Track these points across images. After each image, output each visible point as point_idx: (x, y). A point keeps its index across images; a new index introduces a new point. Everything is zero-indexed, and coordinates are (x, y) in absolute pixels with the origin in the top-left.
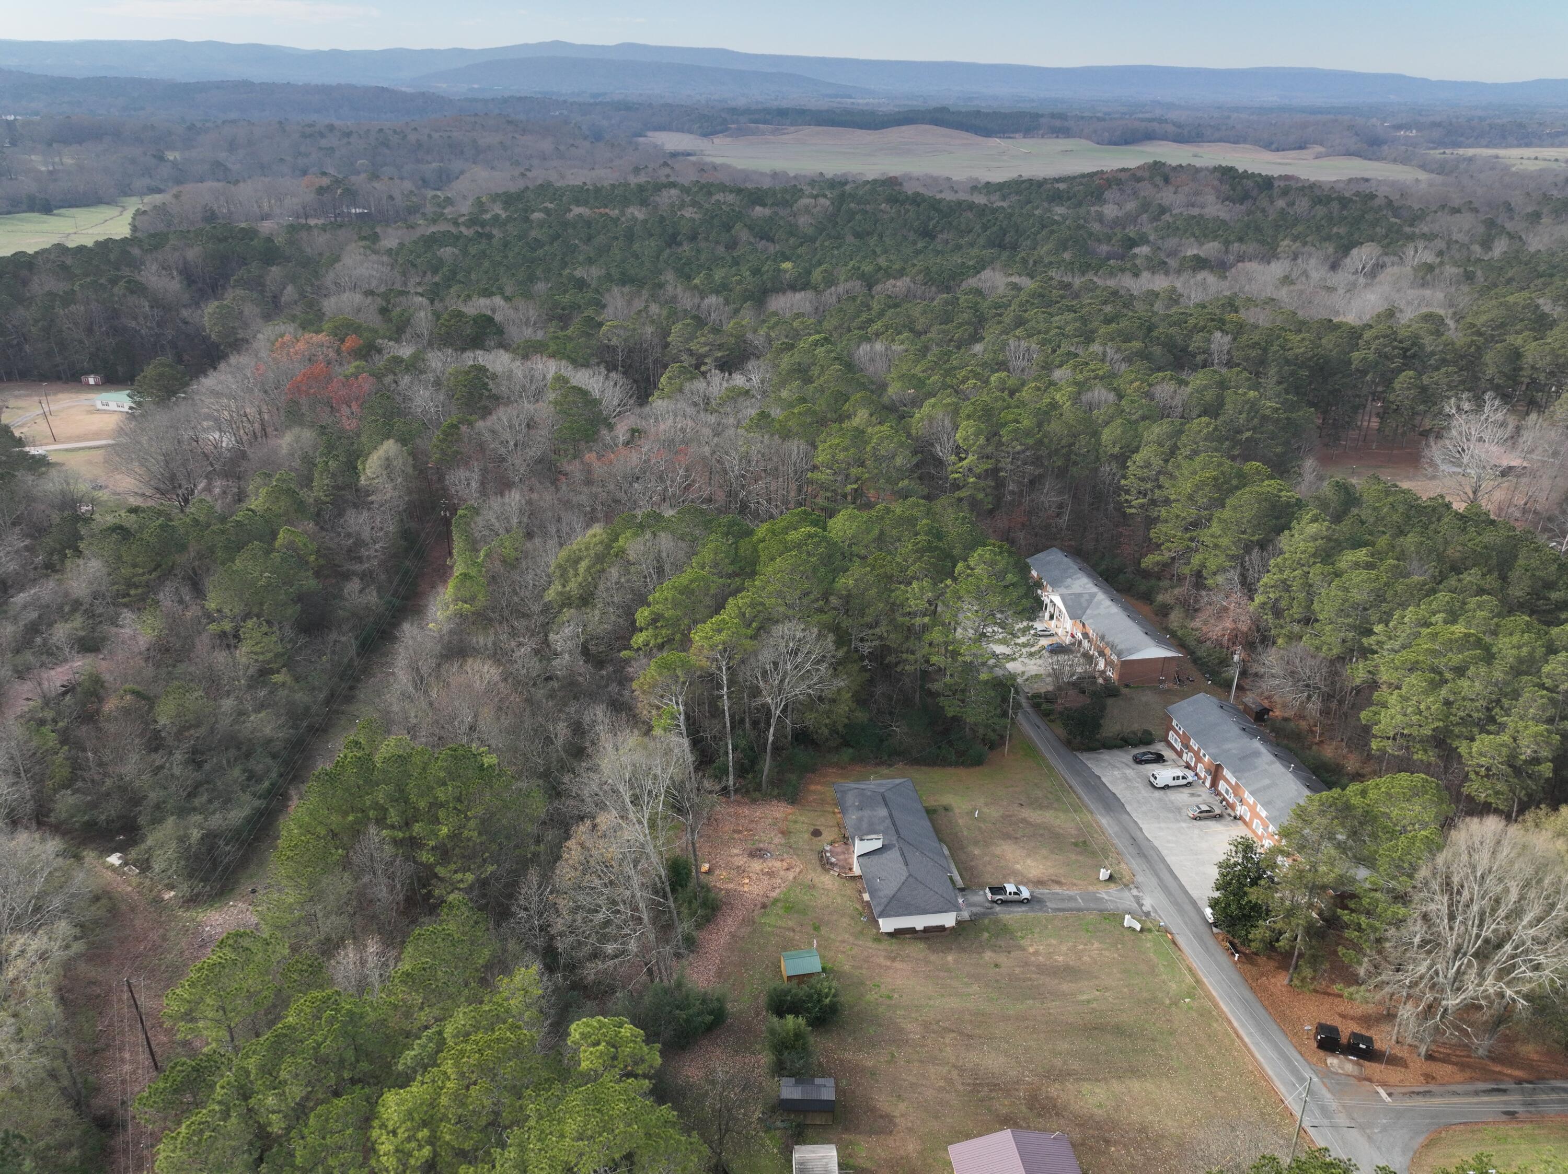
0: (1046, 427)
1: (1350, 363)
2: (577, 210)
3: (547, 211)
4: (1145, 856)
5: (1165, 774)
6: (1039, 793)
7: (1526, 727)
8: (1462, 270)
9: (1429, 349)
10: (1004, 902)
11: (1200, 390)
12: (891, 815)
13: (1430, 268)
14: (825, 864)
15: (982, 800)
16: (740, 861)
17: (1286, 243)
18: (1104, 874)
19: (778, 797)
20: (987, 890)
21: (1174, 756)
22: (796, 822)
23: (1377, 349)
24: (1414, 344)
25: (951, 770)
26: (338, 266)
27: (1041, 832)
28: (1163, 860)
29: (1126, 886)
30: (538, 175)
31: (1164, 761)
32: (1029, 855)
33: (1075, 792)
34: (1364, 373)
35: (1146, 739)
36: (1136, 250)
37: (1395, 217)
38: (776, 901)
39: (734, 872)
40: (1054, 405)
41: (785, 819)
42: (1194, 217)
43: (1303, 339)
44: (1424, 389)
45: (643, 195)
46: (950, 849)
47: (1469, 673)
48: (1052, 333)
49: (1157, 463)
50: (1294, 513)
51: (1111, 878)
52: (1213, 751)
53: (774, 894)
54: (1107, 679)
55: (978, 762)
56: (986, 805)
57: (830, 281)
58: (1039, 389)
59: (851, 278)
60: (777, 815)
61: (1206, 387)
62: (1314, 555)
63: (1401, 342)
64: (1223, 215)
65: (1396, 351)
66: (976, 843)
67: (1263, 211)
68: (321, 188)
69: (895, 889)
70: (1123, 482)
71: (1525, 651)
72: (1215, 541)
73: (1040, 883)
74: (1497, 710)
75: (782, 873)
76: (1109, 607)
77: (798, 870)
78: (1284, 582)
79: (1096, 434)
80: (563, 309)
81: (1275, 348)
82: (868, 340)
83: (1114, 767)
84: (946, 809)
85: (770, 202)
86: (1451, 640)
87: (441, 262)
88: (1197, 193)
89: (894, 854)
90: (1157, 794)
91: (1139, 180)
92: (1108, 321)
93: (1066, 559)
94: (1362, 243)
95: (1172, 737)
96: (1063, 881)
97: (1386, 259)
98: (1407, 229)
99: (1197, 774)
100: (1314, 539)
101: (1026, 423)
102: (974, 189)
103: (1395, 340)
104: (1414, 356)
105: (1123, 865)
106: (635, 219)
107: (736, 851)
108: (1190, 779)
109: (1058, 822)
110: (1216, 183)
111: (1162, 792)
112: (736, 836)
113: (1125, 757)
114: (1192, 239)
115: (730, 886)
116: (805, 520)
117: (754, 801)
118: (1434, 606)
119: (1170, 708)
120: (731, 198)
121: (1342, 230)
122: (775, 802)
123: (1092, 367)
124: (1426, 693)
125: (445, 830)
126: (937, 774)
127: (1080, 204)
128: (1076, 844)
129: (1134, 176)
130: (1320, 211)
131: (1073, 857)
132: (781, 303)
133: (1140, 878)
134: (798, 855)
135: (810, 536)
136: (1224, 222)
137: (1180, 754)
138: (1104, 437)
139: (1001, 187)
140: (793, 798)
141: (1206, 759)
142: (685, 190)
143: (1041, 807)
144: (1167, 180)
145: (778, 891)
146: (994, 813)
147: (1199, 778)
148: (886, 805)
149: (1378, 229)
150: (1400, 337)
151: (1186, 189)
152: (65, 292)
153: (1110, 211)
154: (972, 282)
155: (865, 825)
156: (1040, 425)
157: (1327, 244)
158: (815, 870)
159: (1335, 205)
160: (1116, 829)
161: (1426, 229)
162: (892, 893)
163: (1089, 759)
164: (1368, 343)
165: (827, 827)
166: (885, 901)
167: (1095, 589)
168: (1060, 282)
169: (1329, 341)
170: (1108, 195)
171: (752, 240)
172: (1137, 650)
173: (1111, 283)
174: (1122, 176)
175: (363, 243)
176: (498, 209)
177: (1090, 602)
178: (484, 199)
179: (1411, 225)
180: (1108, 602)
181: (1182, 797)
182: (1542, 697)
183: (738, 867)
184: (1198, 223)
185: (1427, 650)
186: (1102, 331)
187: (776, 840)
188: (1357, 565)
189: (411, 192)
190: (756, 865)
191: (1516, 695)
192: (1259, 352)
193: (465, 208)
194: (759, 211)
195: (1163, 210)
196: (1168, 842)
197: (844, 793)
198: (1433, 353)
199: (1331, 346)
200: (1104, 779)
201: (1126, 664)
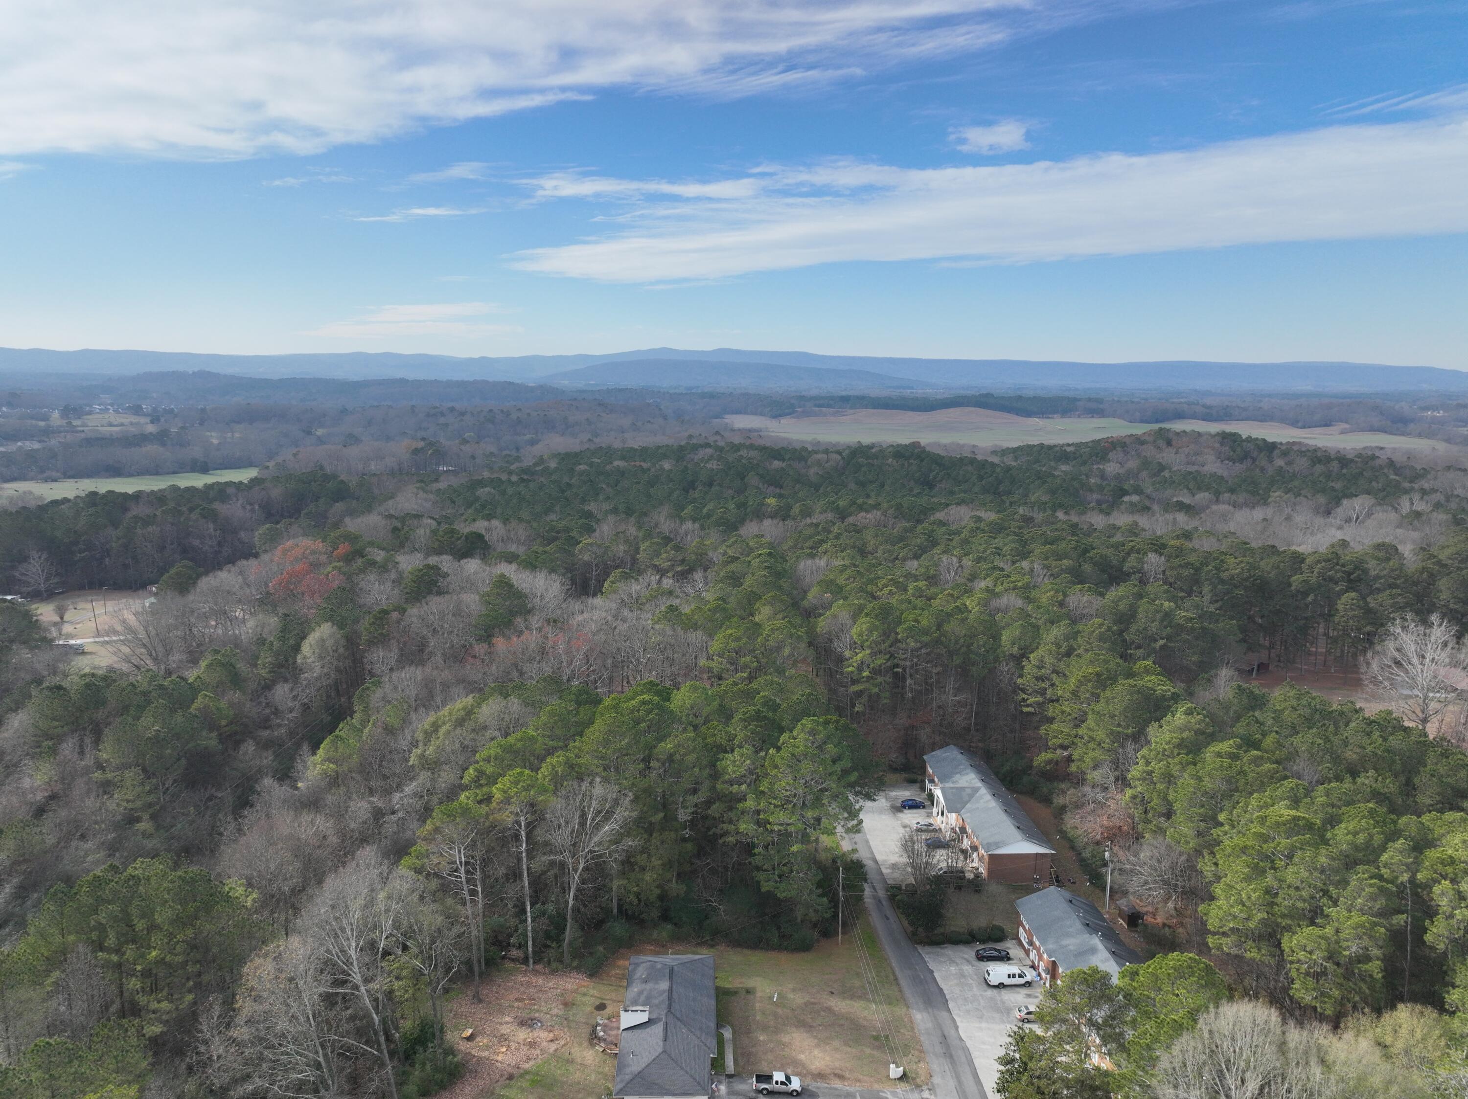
0: (947, 627)
1: (1290, 585)
2: (616, 463)
3: (591, 465)
4: (951, 1056)
5: (999, 972)
6: (857, 983)
7: (1349, 918)
8: (1450, 516)
9: (1373, 573)
10: (770, 1093)
11: (1116, 602)
12: (671, 990)
13: (1418, 515)
14: (593, 1039)
15: (791, 986)
16: (505, 1030)
17: (1277, 494)
18: (895, 1071)
19: (578, 969)
20: (754, 1079)
21: (1022, 954)
22: (585, 995)
23: (1319, 573)
24: (1356, 568)
25: (772, 954)
26: (390, 502)
27: (842, 1022)
28: (971, 1063)
29: (918, 1086)
30: (603, 441)
31: (1009, 959)
32: (818, 1046)
33: (898, 984)
34: (1306, 594)
35: (996, 935)
36: (1126, 499)
37: (1396, 475)
38: (527, 1072)
39: (495, 1040)
40: (963, 610)
41: (576, 991)
42: (1191, 473)
43: (1242, 562)
44: (1368, 611)
45: (680, 453)
46: (734, 1032)
47: (1296, 860)
48: (989, 551)
49: (1049, 660)
50: (1171, 707)
51: (904, 1077)
52: (1051, 946)
53: (526, 1066)
54: (978, 876)
55: (804, 947)
56: (794, 990)
57: (807, 513)
58: (952, 595)
59: (826, 511)
60: (569, 986)
61: (1121, 598)
62: (1179, 746)
63: (1343, 566)
64: (1220, 472)
65: (1339, 575)
66: (765, 1028)
67: (1262, 469)
68: (416, 449)
69: (644, 1065)
70: (1019, 681)
71: (1361, 838)
72: (1090, 733)
73: (820, 1076)
74: (1325, 900)
75: (544, 1044)
76: (988, 801)
77: (563, 1042)
78: (1150, 773)
79: (996, 637)
80: (558, 532)
81: (1210, 568)
82: (812, 556)
83: (952, 962)
84: (748, 991)
85: (787, 457)
86: (1278, 824)
87: (477, 499)
88: (1197, 454)
89: (658, 1029)
90: (990, 993)
91: (1142, 443)
92: (1046, 543)
93: (960, 756)
94: (1356, 496)
95: (1022, 935)
96: (847, 1075)
97: (1378, 508)
98: (1407, 485)
99: (1039, 975)
100: (1182, 730)
101: (924, 622)
102: (994, 452)
103: (1337, 564)
104: (1359, 580)
105: (922, 1065)
106: (662, 469)
107: (508, 1019)
108: (1028, 978)
109: (866, 1013)
110: (1217, 445)
111: (995, 991)
112: (516, 1004)
113: (969, 953)
114: (1185, 491)
115: (485, 1054)
116: (649, 690)
117: (553, 972)
118: (1279, 792)
119: (1018, 901)
120: (752, 453)
121: (1338, 485)
122: (574, 974)
123: (1013, 579)
124: (1248, 879)
125: (154, 953)
126: (756, 957)
127: (1084, 463)
128: (876, 1038)
129: (1139, 441)
130: (1319, 468)
131: (868, 1051)
132: (750, 529)
133: (936, 1080)
134: (570, 1027)
135: (644, 703)
136: (1222, 478)
137: (1027, 953)
138: (1004, 638)
139: (1015, 450)
140: (594, 972)
141: (1045, 956)
142: (721, 449)
143: (852, 997)
144: (1169, 443)
145: (532, 1063)
146: (798, 999)
147: (1041, 979)
148: (671, 978)
149: (1374, 484)
150: (1341, 562)
151: (1187, 450)
152: (148, 516)
153: (1111, 468)
154: (940, 515)
155: (642, 998)
156: (939, 626)
157: (1318, 496)
158: (580, 1044)
159: (1335, 465)
160: (930, 1025)
161: (1426, 486)
162: (640, 1069)
163: (928, 953)
164: (1311, 567)
165: (614, 1001)
166: (628, 1077)
167: (979, 784)
168: (1022, 516)
169: (1266, 565)
170: (1111, 455)
171: (761, 486)
172: (1004, 844)
173: (1074, 519)
174: (1128, 441)
175: (418, 485)
176: (553, 465)
177: (971, 796)
178: (545, 457)
179: (1411, 482)
180: (989, 797)
181: (1018, 998)
182: (1371, 886)
183: (503, 1035)
184: (1195, 478)
185: (1255, 833)
186: (1038, 551)
187: (555, 1011)
188: (1219, 755)
189: (491, 453)
190: (522, 1034)
191: (1344, 883)
192: (1192, 571)
193: (528, 462)
194: (777, 464)
195: (1162, 468)
196: (984, 1043)
197: (637, 965)
198: (1377, 577)
199: (1268, 568)
200: (936, 975)
201: (992, 857)
